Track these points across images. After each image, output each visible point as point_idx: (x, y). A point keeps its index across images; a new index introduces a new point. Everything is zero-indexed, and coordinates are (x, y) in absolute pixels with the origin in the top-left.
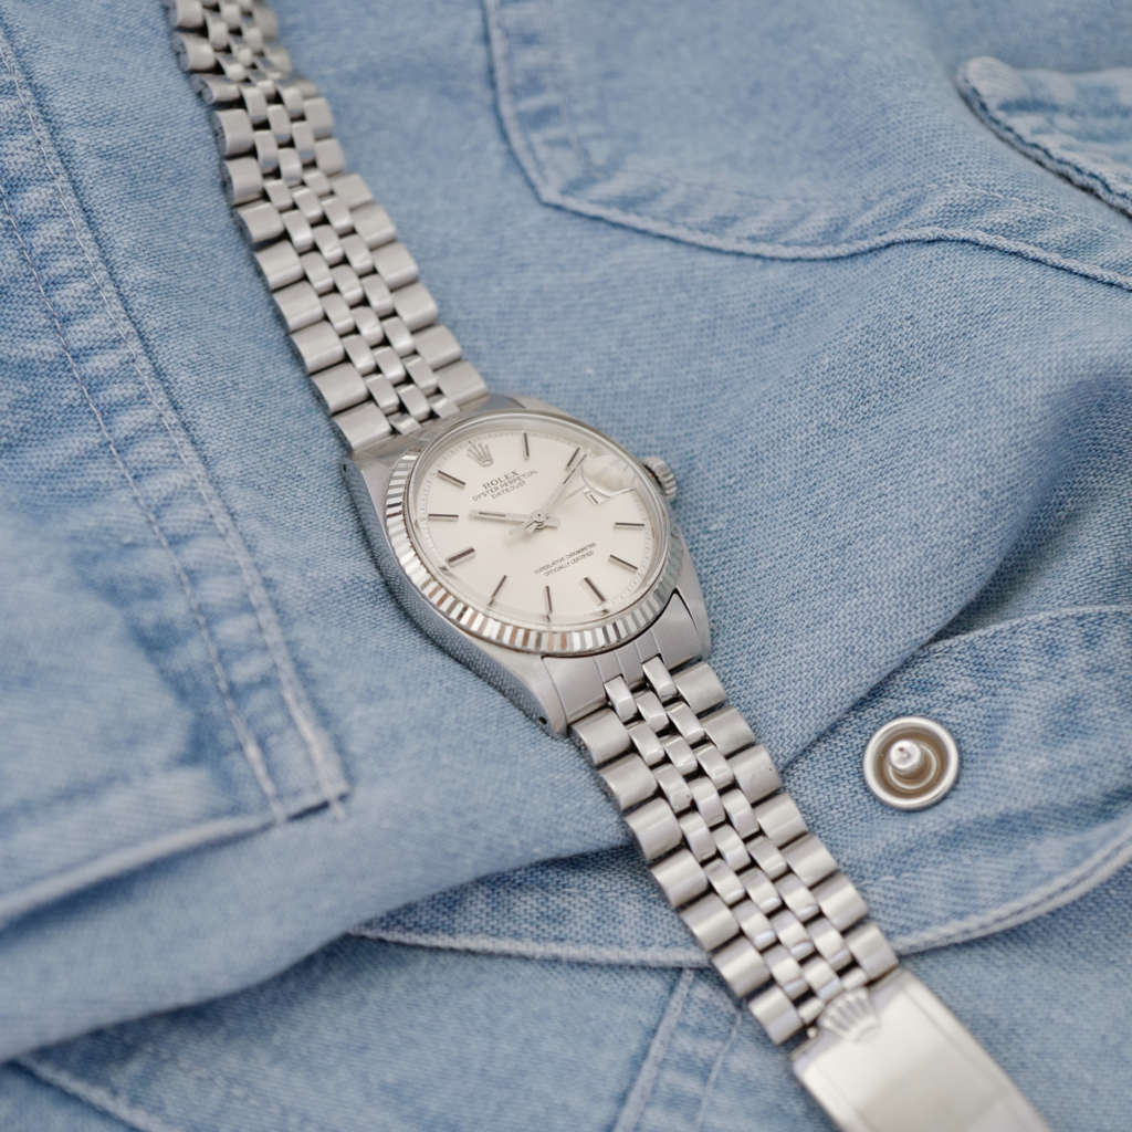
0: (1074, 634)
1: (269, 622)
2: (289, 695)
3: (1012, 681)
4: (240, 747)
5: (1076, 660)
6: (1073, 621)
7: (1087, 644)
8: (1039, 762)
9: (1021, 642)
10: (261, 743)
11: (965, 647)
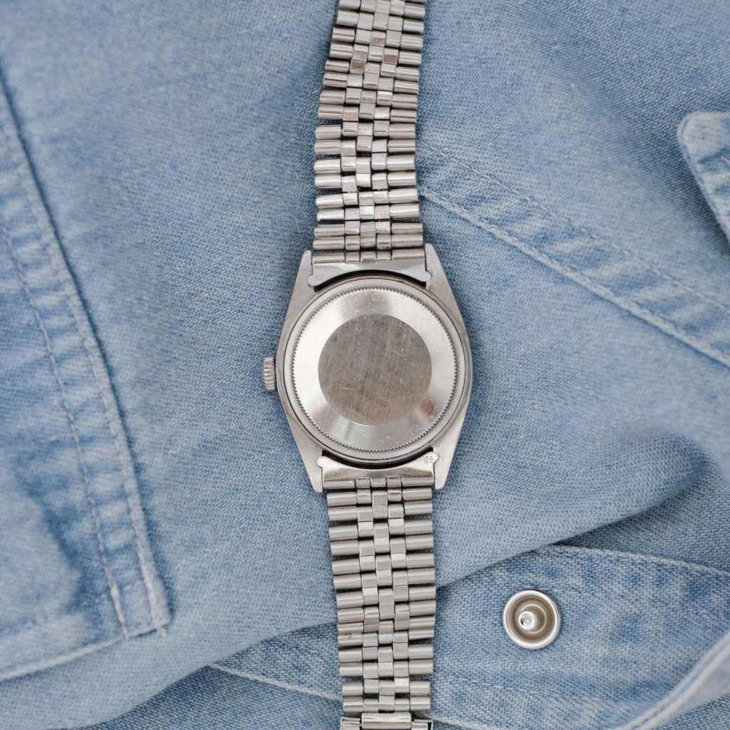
0: (652, 574)
1: (135, 505)
2: (141, 555)
3: (606, 592)
4: (108, 589)
5: (647, 592)
6: (655, 566)
7: (658, 583)
8: (601, 651)
9: (619, 569)
10: (120, 588)
11: (587, 557)
